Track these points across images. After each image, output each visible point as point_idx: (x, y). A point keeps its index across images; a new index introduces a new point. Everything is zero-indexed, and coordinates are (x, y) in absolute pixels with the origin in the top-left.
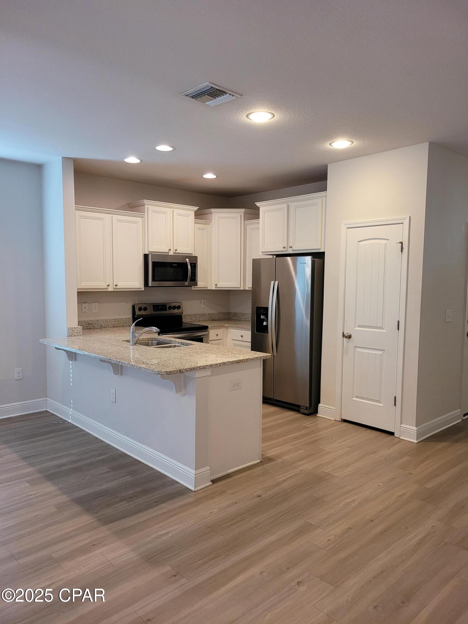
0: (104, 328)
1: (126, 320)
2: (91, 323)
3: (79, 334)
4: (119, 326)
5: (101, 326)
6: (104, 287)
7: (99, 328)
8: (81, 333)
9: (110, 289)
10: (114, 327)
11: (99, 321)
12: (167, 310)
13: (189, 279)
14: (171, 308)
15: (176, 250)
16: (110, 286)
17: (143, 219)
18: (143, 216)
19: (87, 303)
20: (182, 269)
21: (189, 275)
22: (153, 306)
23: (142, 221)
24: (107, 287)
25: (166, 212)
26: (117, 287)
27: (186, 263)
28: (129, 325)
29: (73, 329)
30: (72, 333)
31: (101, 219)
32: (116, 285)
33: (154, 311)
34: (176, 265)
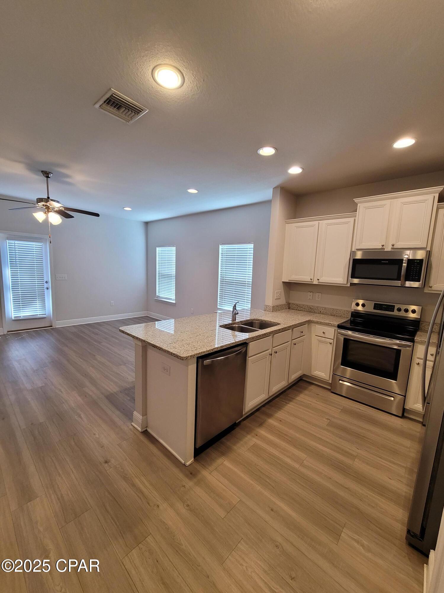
0: (323, 314)
1: (344, 312)
2: (312, 308)
3: (270, 311)
4: (337, 316)
5: (320, 312)
6: (308, 281)
7: (318, 313)
8: (272, 310)
9: (315, 282)
10: (332, 315)
11: (319, 308)
12: (394, 312)
13: (402, 278)
14: (399, 310)
15: (393, 245)
16: (313, 280)
17: (355, 218)
18: (355, 215)
19: (312, 292)
20: (396, 267)
21: (402, 273)
22: (375, 304)
23: (355, 220)
24: (310, 281)
25: (385, 205)
26: (320, 281)
27: (403, 260)
28: (347, 316)
29: (267, 306)
30: (266, 309)
31: (313, 226)
32: (318, 280)
33: (374, 309)
34: (388, 262)
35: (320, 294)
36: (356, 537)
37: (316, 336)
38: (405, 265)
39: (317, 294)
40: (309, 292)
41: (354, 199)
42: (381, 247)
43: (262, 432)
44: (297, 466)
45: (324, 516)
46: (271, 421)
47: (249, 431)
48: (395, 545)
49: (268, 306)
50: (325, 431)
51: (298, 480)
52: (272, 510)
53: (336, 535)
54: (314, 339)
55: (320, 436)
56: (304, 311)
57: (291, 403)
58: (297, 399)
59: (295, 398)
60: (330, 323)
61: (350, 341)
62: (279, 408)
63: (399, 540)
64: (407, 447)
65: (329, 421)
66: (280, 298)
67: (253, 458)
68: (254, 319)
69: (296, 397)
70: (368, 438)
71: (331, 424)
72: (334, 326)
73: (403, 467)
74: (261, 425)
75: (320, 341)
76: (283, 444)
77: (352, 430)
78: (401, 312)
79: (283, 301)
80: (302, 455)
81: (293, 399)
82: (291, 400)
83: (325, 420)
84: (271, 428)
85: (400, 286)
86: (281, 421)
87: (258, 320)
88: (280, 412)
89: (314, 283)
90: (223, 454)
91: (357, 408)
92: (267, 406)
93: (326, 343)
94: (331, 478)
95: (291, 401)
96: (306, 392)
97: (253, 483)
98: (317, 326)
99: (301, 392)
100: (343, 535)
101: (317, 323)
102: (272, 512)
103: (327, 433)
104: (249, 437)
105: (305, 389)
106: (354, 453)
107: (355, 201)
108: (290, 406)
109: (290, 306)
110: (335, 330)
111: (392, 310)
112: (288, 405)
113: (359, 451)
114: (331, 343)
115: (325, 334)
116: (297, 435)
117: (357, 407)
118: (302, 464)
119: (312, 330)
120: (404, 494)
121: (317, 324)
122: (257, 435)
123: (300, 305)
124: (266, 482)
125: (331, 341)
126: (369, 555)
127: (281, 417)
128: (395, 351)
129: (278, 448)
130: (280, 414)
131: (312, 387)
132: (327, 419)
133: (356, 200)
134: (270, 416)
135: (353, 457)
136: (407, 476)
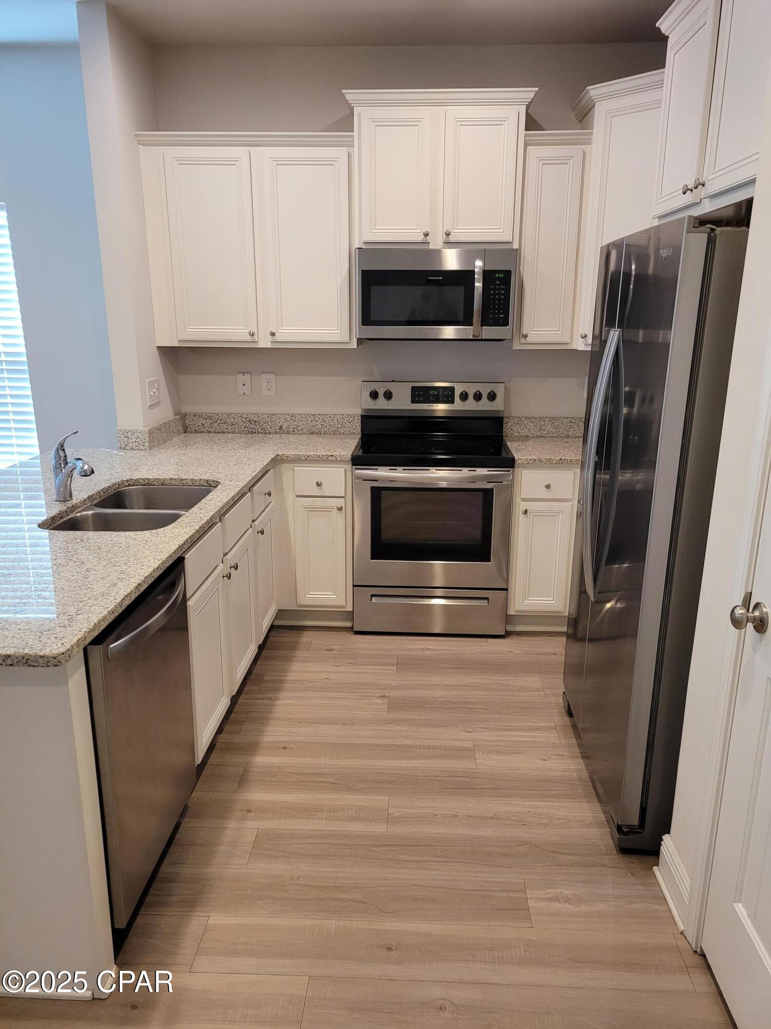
0: (288, 433)
1: (343, 418)
2: (255, 419)
3: (141, 447)
4: (325, 433)
5: (281, 428)
6: (242, 339)
7: (274, 433)
8: (147, 444)
9: (264, 342)
10: (313, 433)
11: (274, 417)
12: (453, 403)
13: (476, 318)
14: (464, 397)
15: (448, 234)
16: (256, 334)
17: (350, 149)
18: (350, 139)
19: (247, 373)
20: (461, 290)
21: (475, 307)
22: (413, 388)
23: (349, 156)
24: (249, 338)
25: (420, 120)
26: (278, 338)
27: (474, 271)
28: (352, 430)
29: (127, 434)
30: (126, 443)
31: (231, 162)
32: (273, 334)
33: (413, 401)
34: (441, 278)
35: (272, 377)
36: (552, 892)
37: (298, 496)
38: (478, 285)
39: (264, 377)
40: (240, 373)
41: (343, 91)
42: (420, 238)
43: (256, 795)
44: (380, 828)
45: (485, 893)
46: (261, 760)
47: (222, 811)
48: (605, 866)
49: (133, 433)
50: (392, 725)
51: (401, 857)
52: (389, 949)
53: (520, 911)
54: (295, 509)
55: (388, 742)
56: (232, 432)
57: (283, 694)
58: (289, 678)
59: (283, 678)
60: (332, 456)
61: (383, 492)
62: (263, 719)
63: (607, 854)
64: (538, 690)
65: (386, 700)
66: (159, 402)
67: (278, 868)
68: (123, 482)
69: (285, 676)
70: (474, 703)
71: (396, 705)
72: (342, 461)
73: (551, 728)
74: (243, 780)
75: (311, 510)
76: (324, 798)
77: (440, 699)
78: (467, 402)
79: (166, 413)
80: (378, 800)
81: (281, 682)
82: (277, 686)
83: (376, 701)
84: (274, 777)
85: (472, 337)
86: (285, 748)
87: (136, 482)
88: (269, 728)
89: (261, 345)
90: (192, 903)
91: (423, 649)
92: (227, 728)
93: (327, 510)
94: (457, 816)
95: (277, 690)
96: (300, 653)
97: (313, 922)
98: (299, 469)
99: (289, 659)
100: (531, 904)
101: (298, 460)
102: (391, 953)
103: (399, 728)
104: (232, 824)
105: (294, 647)
106: (470, 745)
107: (348, 97)
108: (286, 702)
109: (187, 422)
110: (345, 470)
111: (450, 399)
112: (278, 702)
113: (472, 735)
114: (340, 509)
115: (320, 489)
116: (342, 762)
117: (421, 647)
118: (389, 819)
119: (283, 481)
120: (575, 775)
121: (296, 465)
122: (249, 811)
123: (217, 415)
124: (340, 900)
125: (340, 502)
126: (583, 908)
127: (282, 739)
128: (481, 494)
129: (319, 814)
130: (274, 733)
131: (307, 638)
132: (381, 697)
133: (351, 95)
134: (252, 748)
135: (466, 753)
136: (563, 741)
